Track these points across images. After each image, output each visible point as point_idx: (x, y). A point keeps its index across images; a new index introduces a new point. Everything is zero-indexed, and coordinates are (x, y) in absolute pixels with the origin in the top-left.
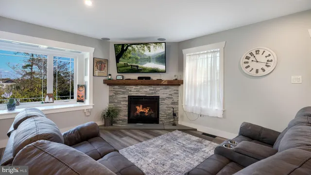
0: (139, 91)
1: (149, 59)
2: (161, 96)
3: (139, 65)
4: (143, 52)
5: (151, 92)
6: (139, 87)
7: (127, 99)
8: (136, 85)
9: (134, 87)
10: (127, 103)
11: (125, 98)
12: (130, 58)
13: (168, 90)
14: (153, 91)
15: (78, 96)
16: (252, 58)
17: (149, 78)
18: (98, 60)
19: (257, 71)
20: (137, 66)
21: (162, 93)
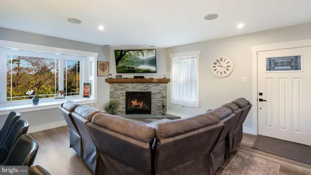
0: (134, 88)
1: (143, 62)
2: (153, 91)
3: (135, 67)
4: (138, 57)
5: (145, 88)
6: (134, 85)
7: (125, 94)
8: (132, 83)
9: (131, 84)
10: (125, 98)
11: (123, 93)
12: (127, 61)
13: (158, 87)
14: (146, 88)
15: (84, 93)
16: (218, 64)
17: (143, 77)
18: (101, 63)
19: (221, 73)
20: (133, 68)
21: (153, 89)
